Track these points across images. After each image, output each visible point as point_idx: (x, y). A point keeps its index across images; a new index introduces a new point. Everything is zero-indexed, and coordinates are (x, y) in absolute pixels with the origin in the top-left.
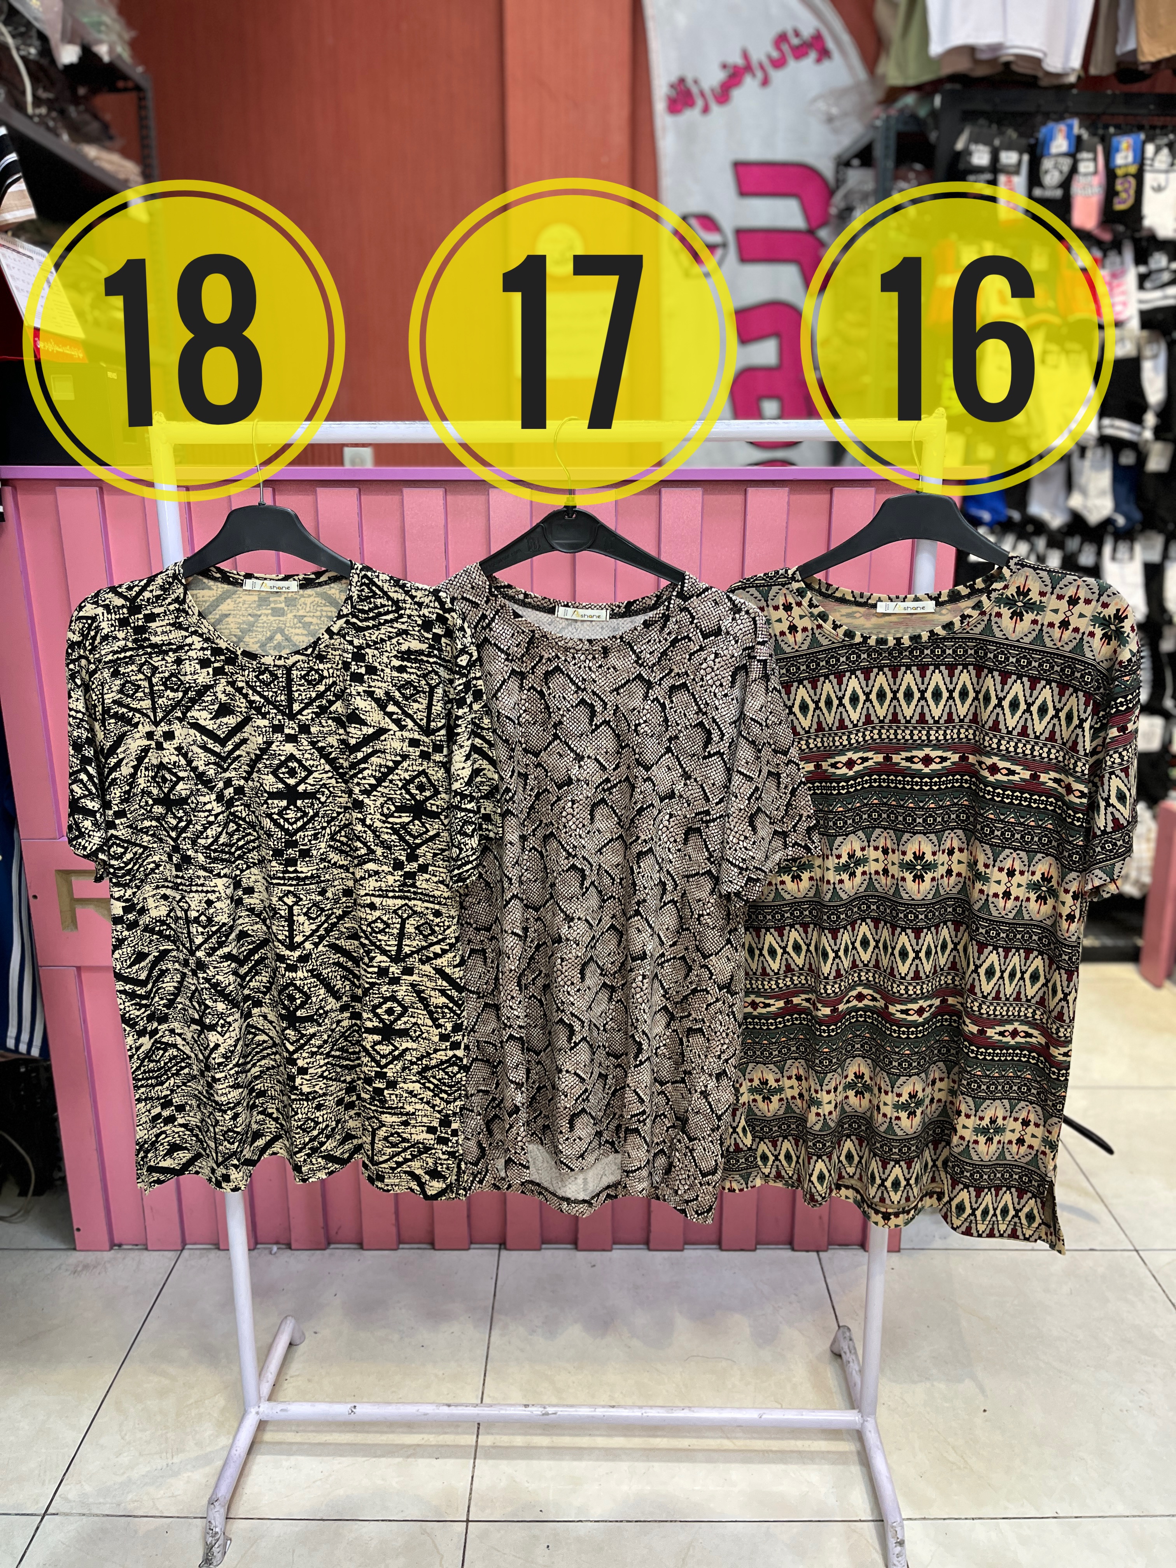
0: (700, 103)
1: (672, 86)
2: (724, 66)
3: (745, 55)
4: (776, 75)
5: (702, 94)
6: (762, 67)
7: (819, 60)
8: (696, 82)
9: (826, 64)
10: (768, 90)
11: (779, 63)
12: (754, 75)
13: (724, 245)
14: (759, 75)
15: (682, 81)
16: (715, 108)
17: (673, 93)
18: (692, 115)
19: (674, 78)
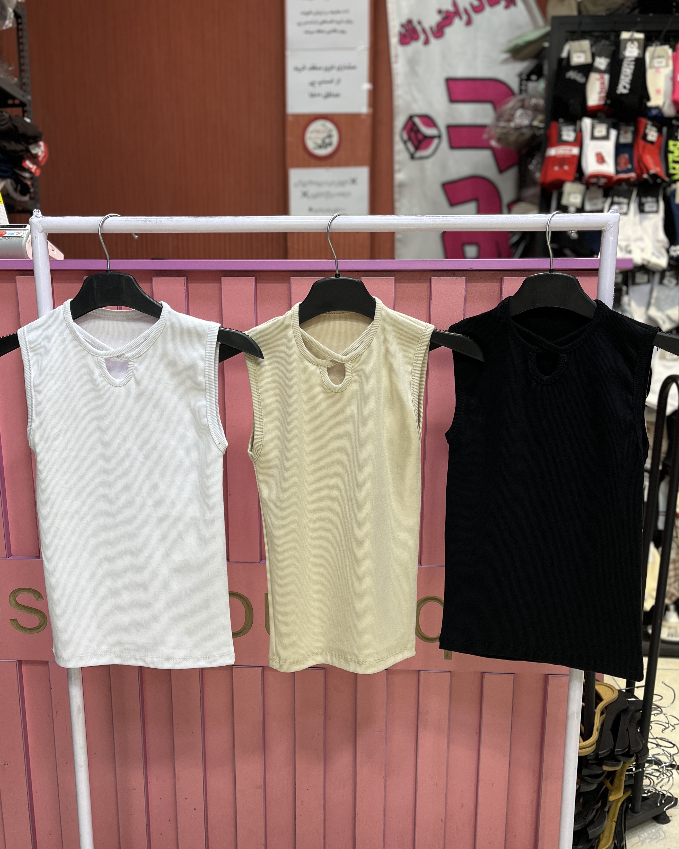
0: (422, 37)
1: (403, 26)
2: (440, 12)
3: (455, 5)
4: (477, 18)
5: (424, 31)
6: (466, 12)
7: (507, 7)
8: (419, 23)
9: (512, 9)
10: (471, 28)
11: (478, 9)
12: (461, 18)
13: (439, 137)
14: (465, 17)
15: (410, 22)
16: (432, 39)
17: (403, 31)
18: (417, 46)
19: (404, 20)
